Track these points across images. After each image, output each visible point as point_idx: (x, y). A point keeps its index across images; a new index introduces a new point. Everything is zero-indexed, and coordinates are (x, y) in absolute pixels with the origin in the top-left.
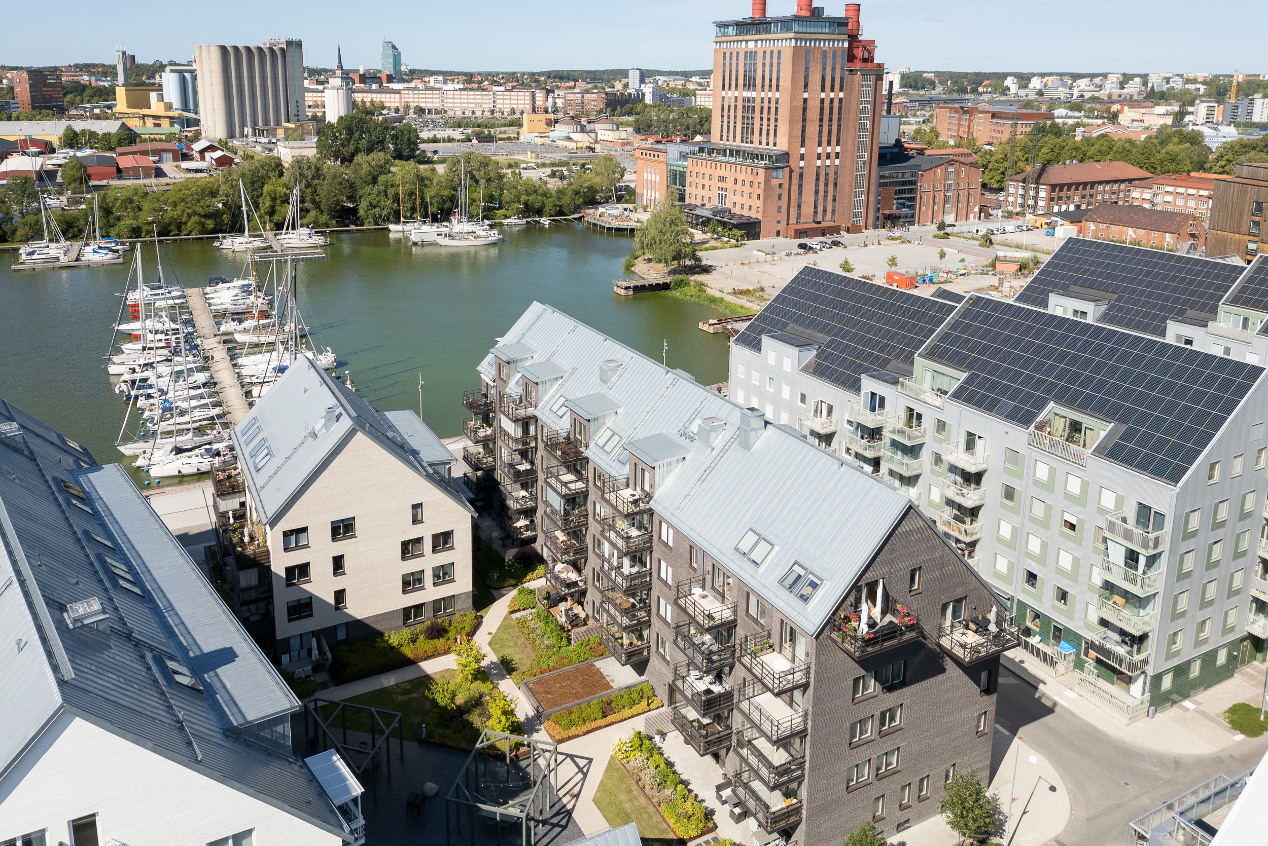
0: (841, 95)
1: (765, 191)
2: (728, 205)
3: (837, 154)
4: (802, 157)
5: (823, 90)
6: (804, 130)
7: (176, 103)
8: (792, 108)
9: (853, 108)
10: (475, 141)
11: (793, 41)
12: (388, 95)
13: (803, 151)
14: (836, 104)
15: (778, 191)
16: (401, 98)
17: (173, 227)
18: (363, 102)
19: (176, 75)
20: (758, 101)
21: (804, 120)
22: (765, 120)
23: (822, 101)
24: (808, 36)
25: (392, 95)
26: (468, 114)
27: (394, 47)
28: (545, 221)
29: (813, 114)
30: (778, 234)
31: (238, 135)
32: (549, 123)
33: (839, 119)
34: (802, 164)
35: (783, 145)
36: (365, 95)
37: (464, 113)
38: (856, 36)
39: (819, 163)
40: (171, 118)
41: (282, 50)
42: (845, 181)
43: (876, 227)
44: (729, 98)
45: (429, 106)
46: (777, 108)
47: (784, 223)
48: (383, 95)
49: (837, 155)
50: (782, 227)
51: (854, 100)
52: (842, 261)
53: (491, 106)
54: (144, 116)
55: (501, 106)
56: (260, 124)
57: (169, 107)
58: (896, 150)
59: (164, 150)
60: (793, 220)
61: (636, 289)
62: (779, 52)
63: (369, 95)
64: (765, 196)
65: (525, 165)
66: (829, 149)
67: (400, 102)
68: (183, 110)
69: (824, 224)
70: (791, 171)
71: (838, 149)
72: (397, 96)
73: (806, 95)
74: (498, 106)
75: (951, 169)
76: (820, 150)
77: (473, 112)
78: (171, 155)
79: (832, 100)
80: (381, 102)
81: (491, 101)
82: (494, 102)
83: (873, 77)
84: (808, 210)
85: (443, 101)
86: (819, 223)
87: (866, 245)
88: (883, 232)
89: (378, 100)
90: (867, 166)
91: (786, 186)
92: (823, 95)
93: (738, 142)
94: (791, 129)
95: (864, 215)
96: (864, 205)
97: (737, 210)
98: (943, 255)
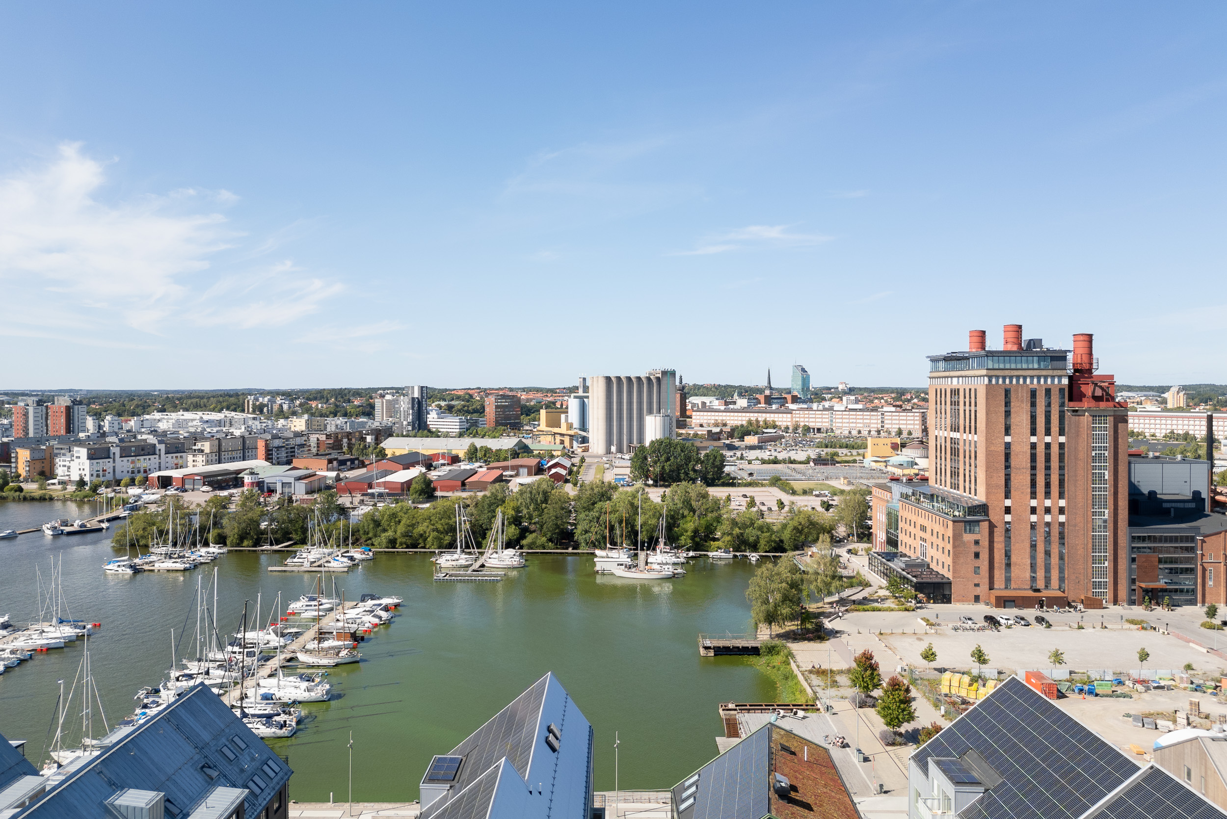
0: (1062, 439)
1: (954, 547)
2: (928, 560)
3: (1060, 508)
4: (1008, 510)
5: (1033, 433)
6: (1008, 481)
7: (576, 424)
8: (989, 454)
9: (1082, 455)
10: (812, 464)
11: (986, 379)
12: (780, 415)
13: (1008, 503)
14: (1055, 450)
15: (974, 549)
16: (792, 418)
18: (757, 421)
19: (577, 400)
20: (961, 443)
21: (1007, 467)
22: (967, 465)
23: (1033, 446)
24: (1007, 373)
25: (785, 415)
26: (854, 433)
27: (803, 370)
28: (754, 557)
29: (1021, 460)
30: (977, 599)
32: (895, 447)
33: (1061, 468)
34: (1008, 518)
35: (979, 495)
36: (760, 414)
37: (850, 432)
38: (1090, 371)
39: (1034, 518)
40: (570, 436)
41: (658, 379)
42: (1078, 541)
43: (1132, 603)
44: (941, 437)
45: (818, 425)
46: (976, 453)
47: (985, 586)
48: (776, 415)
49: (1062, 511)
50: (983, 590)
51: (1082, 445)
52: (974, 651)
53: (879, 426)
55: (889, 426)
56: (635, 443)
57: (570, 426)
58: (1191, 506)
59: (522, 466)
60: (999, 583)
61: (717, 651)
62: (975, 390)
63: (764, 415)
64: (954, 552)
66: (1048, 503)
67: (792, 421)
68: (580, 430)
69: (1045, 593)
70: (992, 527)
71: (1062, 503)
72: (789, 415)
73: (1008, 439)
74: (886, 426)
76: (1034, 503)
77: (859, 432)
79: (1048, 446)
80: (774, 422)
81: (879, 421)
82: (882, 422)
83: (1110, 420)
84: (1021, 572)
85: (832, 421)
86: (1038, 591)
87: (1080, 628)
89: (771, 419)
90: (1110, 525)
91: (985, 543)
92: (1034, 439)
94: (989, 477)
95: (1110, 586)
96: (1110, 574)
97: (933, 566)
98: (1144, 656)
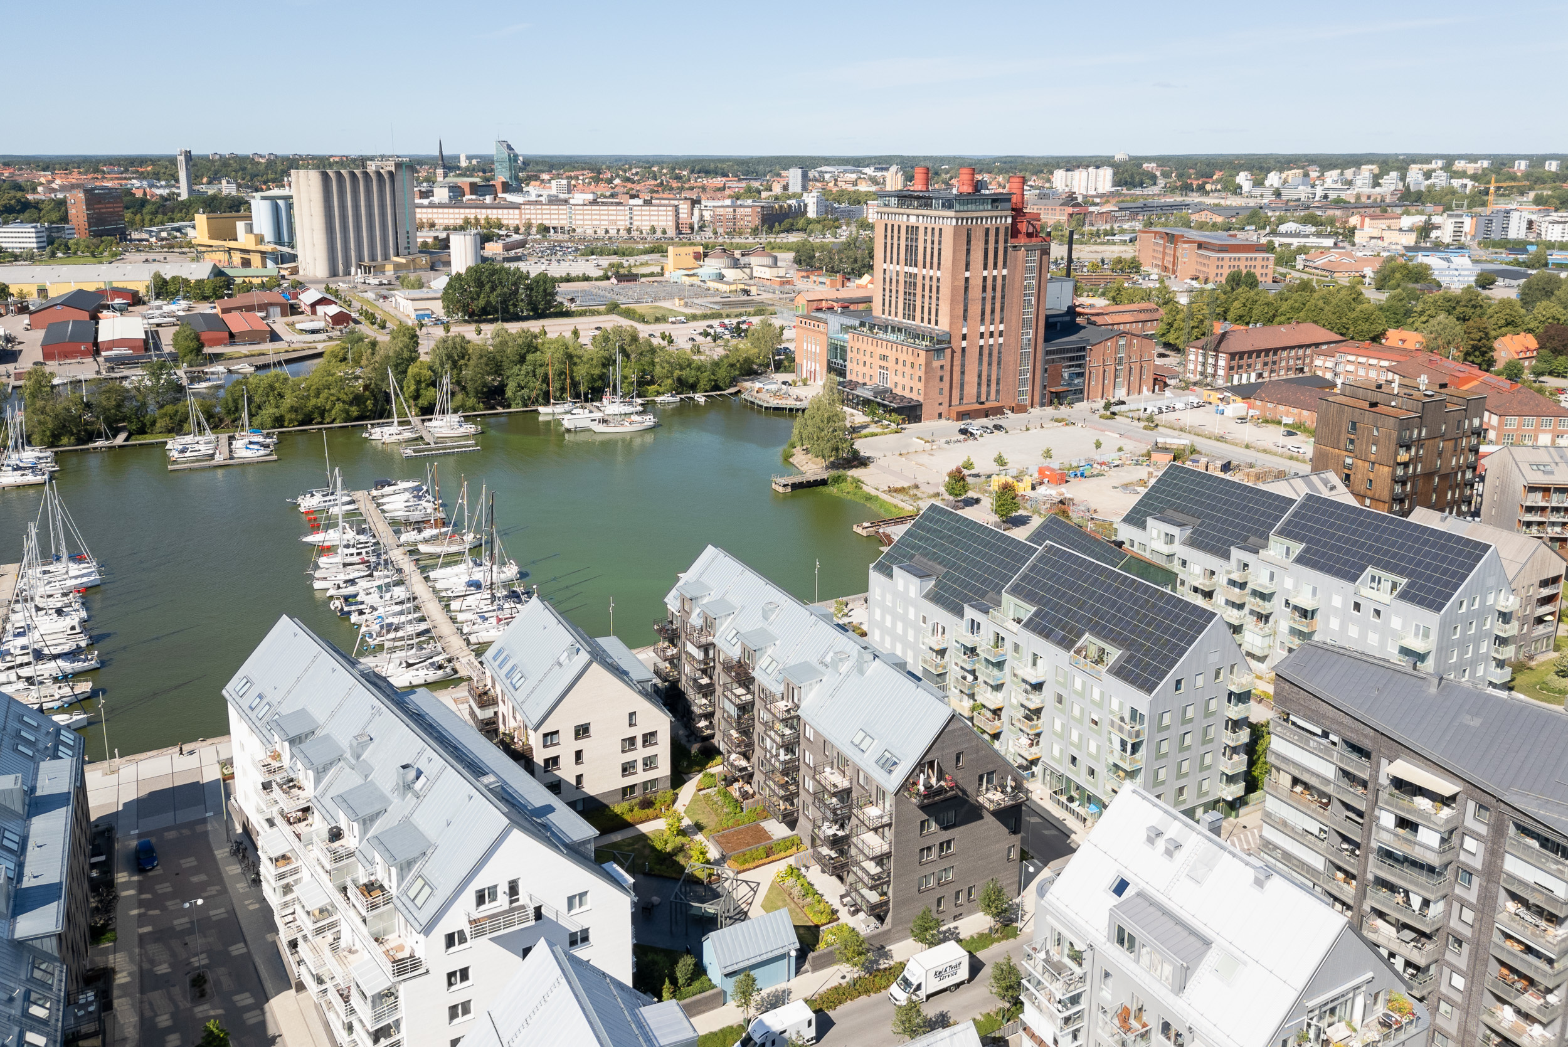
0: (1005, 272)
1: (926, 373)
2: (890, 385)
3: (1001, 332)
4: (964, 337)
5: (985, 268)
6: (966, 311)
7: (269, 235)
8: (954, 288)
9: (1017, 285)
10: (614, 280)
11: (954, 221)
12: (506, 211)
13: (965, 330)
14: (999, 281)
15: (939, 373)
16: (521, 214)
17: (316, 415)
18: (476, 219)
19: (267, 203)
20: (920, 278)
21: (966, 299)
22: (927, 298)
23: (985, 278)
24: (969, 215)
25: (511, 211)
26: (601, 233)
27: (509, 147)
28: (700, 398)
29: (976, 292)
30: (940, 415)
31: (341, 273)
32: (698, 257)
33: (1003, 297)
34: (964, 344)
35: (944, 325)
36: (478, 210)
37: (595, 232)
38: (1021, 210)
39: (982, 342)
40: (262, 253)
41: (390, 173)
42: (1009, 359)
43: (1042, 405)
44: (891, 272)
45: (555, 223)
46: (938, 287)
47: (946, 405)
48: (500, 211)
49: (1001, 334)
50: (944, 409)
51: (1018, 277)
52: (996, 455)
53: (628, 223)
54: (230, 249)
55: (639, 223)
56: (366, 260)
57: (260, 239)
58: (1068, 318)
59: (271, 305)
60: (955, 401)
61: (795, 486)
62: (941, 230)
63: (484, 211)
64: (926, 379)
65: (674, 319)
66: (992, 328)
67: (520, 219)
68: (276, 243)
69: (988, 405)
70: (953, 352)
71: (1002, 327)
72: (517, 211)
73: (967, 274)
74: (635, 223)
75: (1122, 342)
76: (982, 329)
77: (607, 232)
78: (279, 309)
79: (995, 278)
80: (498, 219)
81: (627, 218)
82: (631, 218)
83: (1038, 252)
84: (971, 390)
85: (570, 217)
86: (982, 403)
87: (1028, 429)
88: (1049, 411)
89: (494, 217)
90: (1033, 342)
91: (948, 367)
92: (985, 273)
93: (900, 318)
94: (952, 309)
95: (1030, 393)
96: (1030, 383)
97: (898, 391)
98: (1098, 445)
